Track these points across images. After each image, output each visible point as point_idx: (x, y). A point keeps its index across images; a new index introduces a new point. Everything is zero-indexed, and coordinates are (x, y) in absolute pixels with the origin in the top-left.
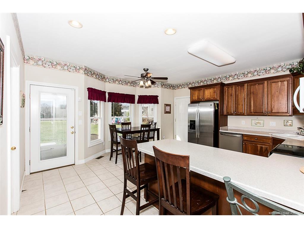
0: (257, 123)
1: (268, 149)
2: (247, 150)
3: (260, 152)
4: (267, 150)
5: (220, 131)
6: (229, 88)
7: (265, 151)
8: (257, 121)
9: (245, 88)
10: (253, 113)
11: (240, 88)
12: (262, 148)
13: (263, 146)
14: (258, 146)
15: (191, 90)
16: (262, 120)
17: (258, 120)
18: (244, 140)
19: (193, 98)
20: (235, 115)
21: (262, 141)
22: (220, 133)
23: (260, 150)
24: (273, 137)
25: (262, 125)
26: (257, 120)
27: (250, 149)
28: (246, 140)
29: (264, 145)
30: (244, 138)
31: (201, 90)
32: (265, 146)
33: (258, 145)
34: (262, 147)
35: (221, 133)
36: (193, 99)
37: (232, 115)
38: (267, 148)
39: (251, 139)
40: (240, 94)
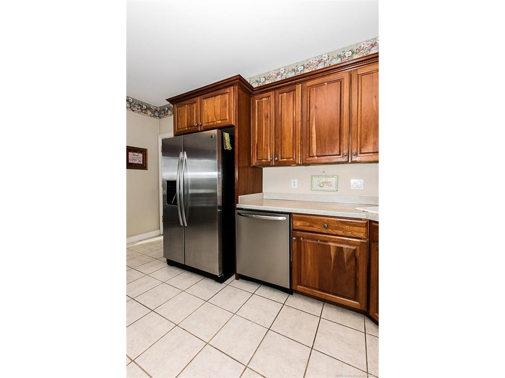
0: (322, 183)
1: (358, 254)
2: (303, 257)
3: (334, 261)
4: (355, 257)
5: (238, 206)
6: (261, 99)
7: (349, 260)
8: (324, 180)
9: (299, 96)
10: (316, 158)
11: (285, 98)
12: (340, 250)
13: (345, 246)
14: (330, 246)
15: (175, 105)
16: (333, 176)
17: (326, 176)
18: (294, 230)
19: (179, 124)
20: (275, 166)
21: (340, 232)
22: (237, 211)
23: (336, 257)
24: (370, 221)
25: (334, 188)
26: (324, 176)
27: (309, 254)
28: (301, 228)
29: (348, 243)
30: (294, 222)
31: (195, 102)
32: (349, 247)
33: (331, 244)
34: (341, 248)
35: (239, 211)
36: (178, 129)
37: (268, 165)
38: (355, 250)
39: (312, 226)
40: (285, 112)
